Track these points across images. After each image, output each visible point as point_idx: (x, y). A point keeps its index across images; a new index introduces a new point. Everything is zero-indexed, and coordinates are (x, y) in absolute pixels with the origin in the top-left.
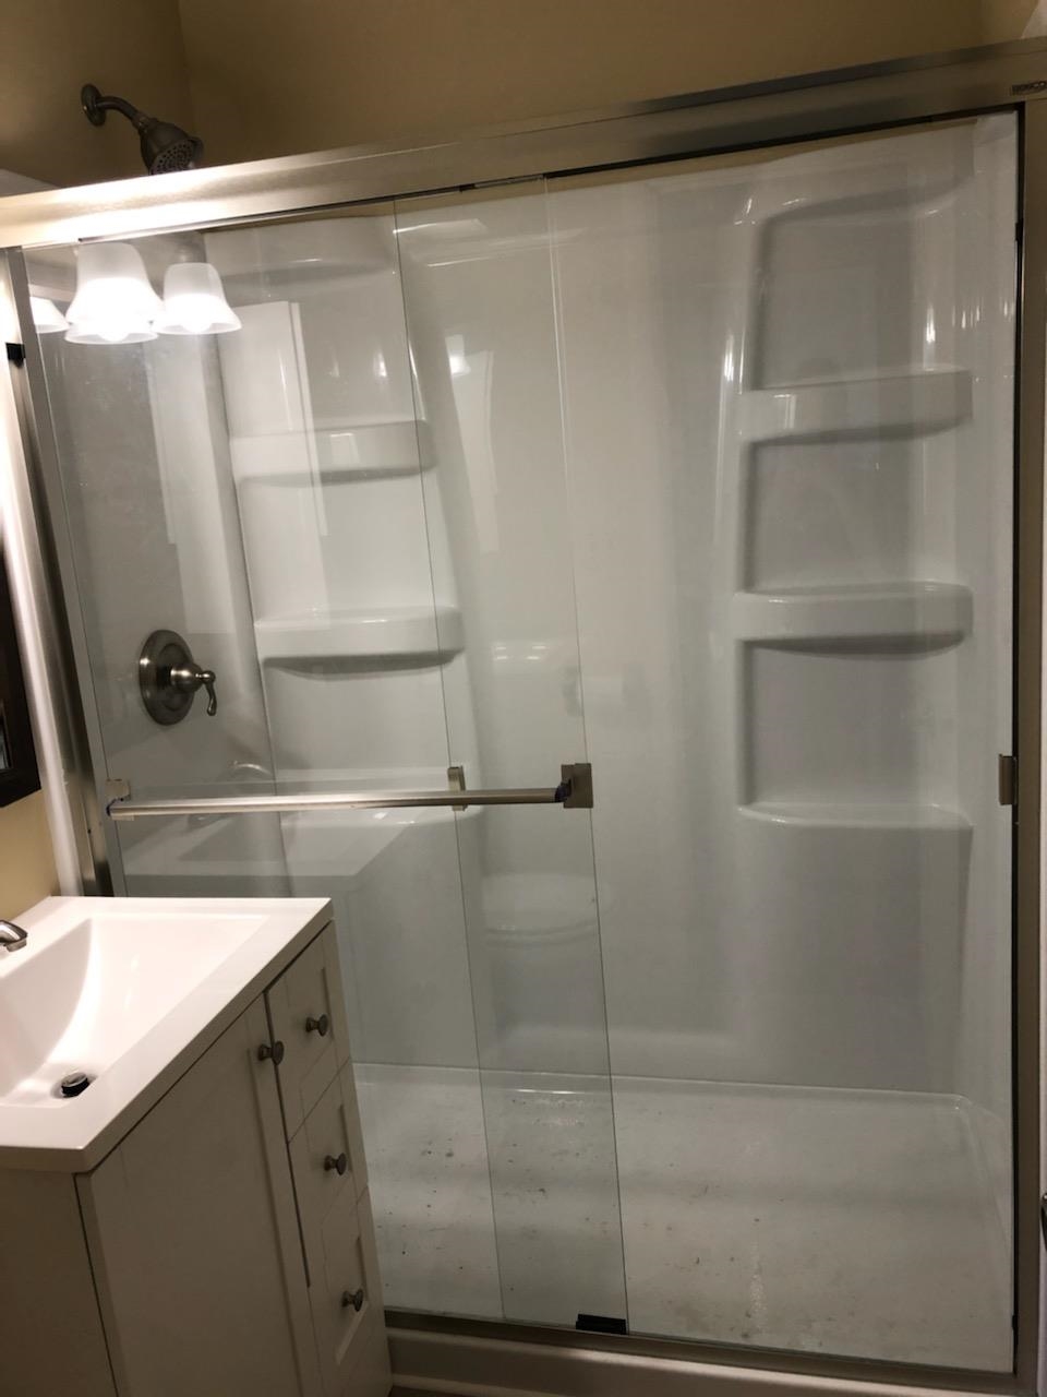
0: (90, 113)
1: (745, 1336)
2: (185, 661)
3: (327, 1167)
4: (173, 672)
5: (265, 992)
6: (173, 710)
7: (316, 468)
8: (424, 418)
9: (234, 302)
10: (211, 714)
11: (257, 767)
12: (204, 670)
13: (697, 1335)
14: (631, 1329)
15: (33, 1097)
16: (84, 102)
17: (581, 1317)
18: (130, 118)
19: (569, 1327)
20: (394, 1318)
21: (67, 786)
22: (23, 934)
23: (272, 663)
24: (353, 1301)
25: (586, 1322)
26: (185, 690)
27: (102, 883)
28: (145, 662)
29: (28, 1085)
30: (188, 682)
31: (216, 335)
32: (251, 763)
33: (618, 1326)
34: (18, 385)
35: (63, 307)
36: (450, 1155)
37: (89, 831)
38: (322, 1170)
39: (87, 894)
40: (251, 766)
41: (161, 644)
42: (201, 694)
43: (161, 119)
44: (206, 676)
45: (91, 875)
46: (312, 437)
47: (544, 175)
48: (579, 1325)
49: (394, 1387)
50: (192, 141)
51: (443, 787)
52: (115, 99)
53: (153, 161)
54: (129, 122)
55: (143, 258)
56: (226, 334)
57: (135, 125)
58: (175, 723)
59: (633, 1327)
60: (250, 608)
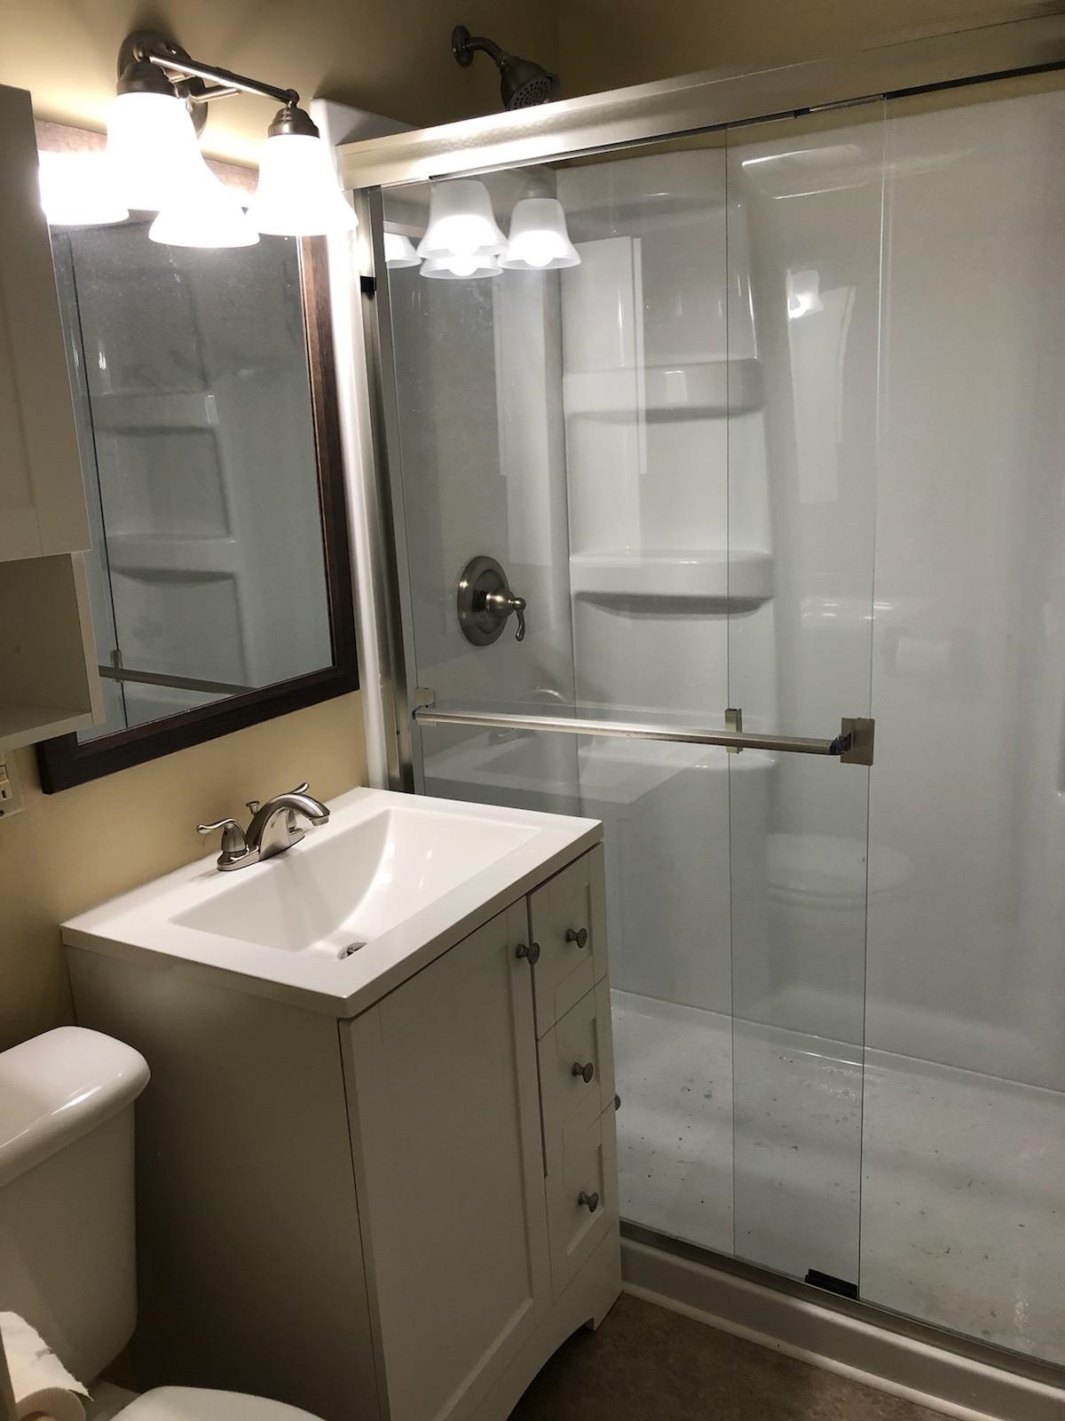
0: (458, 55)
1: (986, 1332)
2: (501, 587)
3: (575, 1073)
4: (488, 597)
5: (528, 894)
6: (487, 632)
7: (642, 406)
8: (755, 358)
9: (575, 237)
10: (519, 639)
11: (556, 694)
12: (516, 596)
13: (934, 1319)
14: (860, 1296)
15: (322, 955)
16: (454, 45)
17: (811, 1272)
18: (494, 58)
19: (798, 1278)
20: (629, 1229)
21: (382, 691)
22: (327, 812)
23: (582, 596)
24: (589, 1202)
25: (814, 1277)
26: (500, 614)
27: (405, 781)
28: (464, 584)
29: (320, 945)
30: (500, 607)
31: (559, 270)
32: (550, 689)
33: (850, 1290)
34: (368, 317)
35: (415, 242)
36: (708, 1096)
37: (398, 733)
38: (570, 1075)
39: (391, 789)
40: (551, 692)
41: (481, 568)
42: (512, 620)
43: (521, 58)
44: (518, 602)
45: (396, 773)
46: (641, 374)
47: (884, 95)
48: (808, 1279)
49: (623, 1292)
50: (550, 78)
51: (720, 728)
52: (484, 40)
53: (510, 100)
54: (493, 61)
55: (490, 193)
56: (567, 268)
57: (498, 64)
58: (487, 645)
59: (863, 1294)
60: (567, 542)
